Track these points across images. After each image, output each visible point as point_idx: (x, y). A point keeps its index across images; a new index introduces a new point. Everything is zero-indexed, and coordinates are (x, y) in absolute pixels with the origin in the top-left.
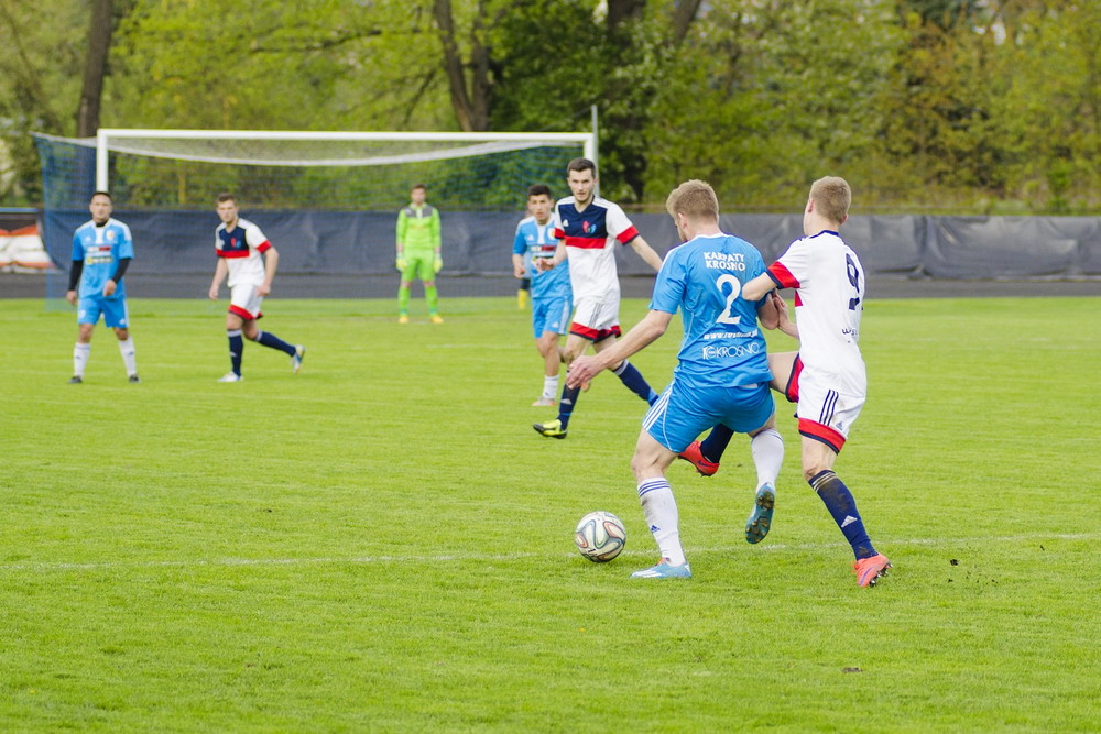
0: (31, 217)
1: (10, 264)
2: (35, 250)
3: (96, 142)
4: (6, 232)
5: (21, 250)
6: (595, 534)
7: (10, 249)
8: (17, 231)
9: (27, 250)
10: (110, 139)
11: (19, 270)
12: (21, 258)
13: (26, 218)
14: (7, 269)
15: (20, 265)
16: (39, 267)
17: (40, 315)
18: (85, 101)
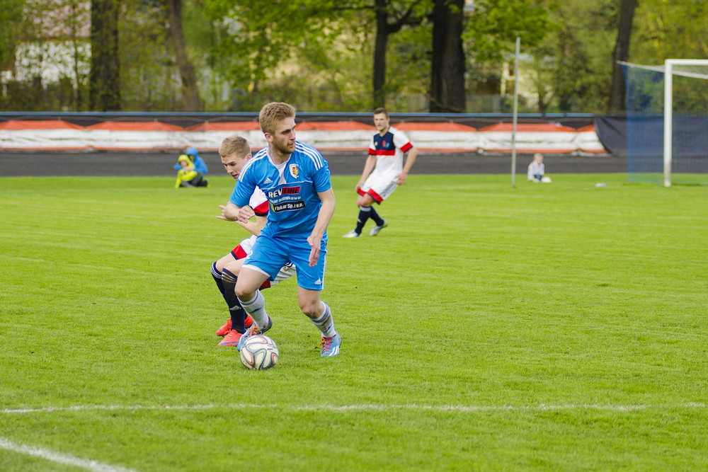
0: (589, 120)
1: (577, 150)
2: (593, 141)
3: (664, 68)
4: (573, 129)
5: (583, 141)
6: (263, 361)
7: (577, 141)
8: (581, 129)
9: (587, 141)
10: (675, 67)
11: (583, 154)
12: (583, 146)
13: (587, 120)
14: (574, 154)
15: (583, 151)
16: (595, 152)
17: (625, 185)
18: (619, 44)
